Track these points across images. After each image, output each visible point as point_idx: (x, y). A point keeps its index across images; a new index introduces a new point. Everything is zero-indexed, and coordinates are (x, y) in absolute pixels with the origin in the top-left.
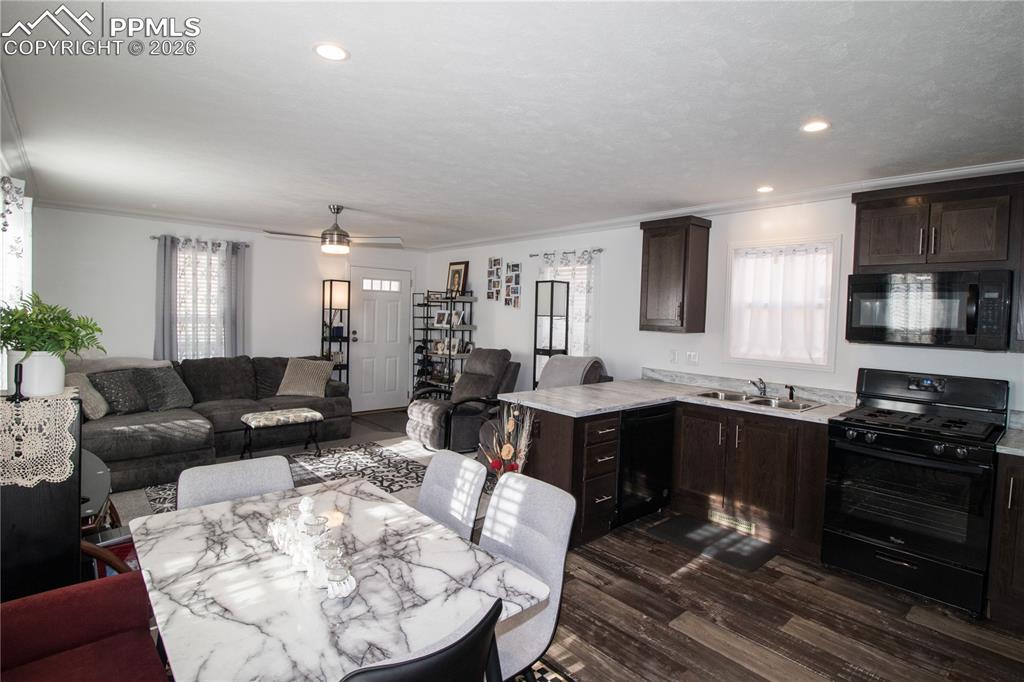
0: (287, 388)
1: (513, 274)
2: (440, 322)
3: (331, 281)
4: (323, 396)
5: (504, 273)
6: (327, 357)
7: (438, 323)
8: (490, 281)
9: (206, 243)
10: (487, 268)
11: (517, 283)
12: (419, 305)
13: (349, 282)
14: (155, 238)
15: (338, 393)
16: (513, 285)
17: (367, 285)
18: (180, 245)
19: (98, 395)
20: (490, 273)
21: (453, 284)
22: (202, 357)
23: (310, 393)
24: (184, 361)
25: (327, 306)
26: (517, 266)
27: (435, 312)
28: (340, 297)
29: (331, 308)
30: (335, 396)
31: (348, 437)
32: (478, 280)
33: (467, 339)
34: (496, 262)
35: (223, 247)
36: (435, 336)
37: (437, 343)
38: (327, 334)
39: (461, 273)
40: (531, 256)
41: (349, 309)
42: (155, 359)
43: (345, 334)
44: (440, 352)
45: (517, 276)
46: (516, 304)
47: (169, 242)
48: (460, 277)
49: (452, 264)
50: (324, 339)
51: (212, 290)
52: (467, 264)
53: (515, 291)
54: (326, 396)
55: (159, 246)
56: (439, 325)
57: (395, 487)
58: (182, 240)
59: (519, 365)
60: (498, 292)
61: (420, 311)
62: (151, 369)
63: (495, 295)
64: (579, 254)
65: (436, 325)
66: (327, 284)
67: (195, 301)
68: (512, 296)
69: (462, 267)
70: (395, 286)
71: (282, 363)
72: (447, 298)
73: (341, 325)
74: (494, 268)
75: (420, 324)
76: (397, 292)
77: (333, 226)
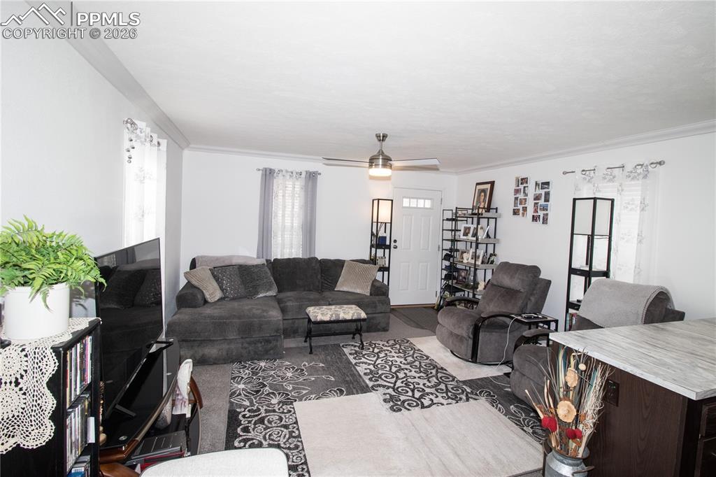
0: (343, 285)
1: (543, 192)
2: (466, 234)
3: (379, 200)
4: (369, 294)
5: (532, 191)
6: (373, 261)
7: (464, 235)
8: (516, 199)
9: (292, 173)
10: (514, 187)
11: (547, 200)
12: (448, 219)
13: (392, 201)
14: (259, 170)
15: (380, 291)
16: (542, 202)
17: (406, 202)
18: (275, 175)
19: (215, 284)
20: (517, 191)
21: (478, 201)
22: (286, 257)
23: (358, 291)
24: (275, 260)
25: (375, 220)
26: (548, 183)
27: (462, 226)
28: (384, 215)
29: (377, 222)
30: (378, 295)
31: (387, 330)
32: (504, 198)
33: (490, 251)
34: (524, 181)
35: (304, 175)
36: (460, 246)
37: (463, 252)
38: (374, 242)
39: (487, 191)
40: (565, 173)
41: (391, 223)
42: (258, 257)
43: (388, 243)
44: (465, 261)
45: (547, 194)
46: (545, 221)
47: (268, 173)
48: (485, 196)
49: (478, 184)
50: (372, 246)
51: (290, 207)
52: (492, 183)
53: (545, 208)
54: (371, 295)
55: (262, 175)
56: (465, 237)
57: (426, 402)
58: (276, 171)
59: (549, 282)
60: (525, 209)
61: (449, 225)
62: (250, 266)
63: (521, 211)
64: (629, 167)
65: (462, 237)
66: (376, 202)
67: (283, 216)
68: (541, 213)
69: (488, 186)
70: (428, 204)
71: (339, 264)
72: (473, 214)
73: (384, 235)
74: (521, 187)
75: (448, 235)
76: (430, 208)
77: (379, 152)
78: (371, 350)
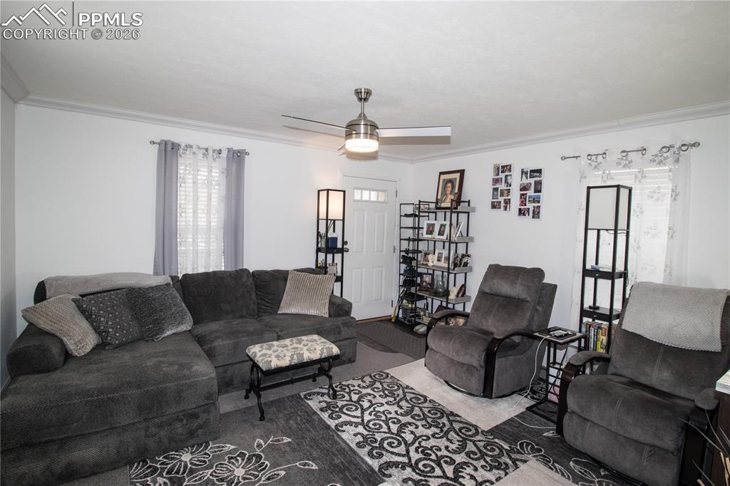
0: (291, 306)
1: (532, 181)
2: (430, 232)
3: (328, 190)
4: (327, 316)
5: (516, 180)
6: (322, 269)
7: (427, 234)
8: (495, 190)
9: (207, 150)
10: (491, 175)
11: (538, 190)
12: (406, 215)
13: (344, 192)
14: (154, 143)
15: (340, 308)
16: (531, 193)
17: (357, 195)
18: (181, 151)
20: (496, 181)
21: (444, 193)
22: (201, 270)
23: (313, 312)
24: (184, 276)
25: (323, 215)
26: (539, 171)
27: (424, 223)
28: (336, 211)
29: (327, 219)
30: (339, 316)
31: (354, 361)
32: (478, 189)
33: (461, 250)
34: (506, 168)
35: (224, 154)
36: (422, 246)
37: (426, 254)
38: (323, 244)
40: (564, 158)
41: (343, 220)
42: (156, 273)
43: (339, 245)
44: (430, 264)
45: (538, 184)
46: (536, 214)
47: (169, 147)
48: (453, 187)
49: (441, 173)
50: (318, 250)
51: (213, 199)
52: (462, 172)
53: (536, 200)
54: (330, 316)
55: (159, 150)
56: (429, 236)
58: (183, 145)
59: (555, 287)
60: (507, 202)
61: (409, 222)
62: (148, 289)
63: (503, 204)
64: (653, 150)
65: (425, 236)
66: (323, 195)
67: (195, 212)
68: (530, 206)
69: (457, 176)
72: (437, 208)
73: (334, 235)
74: (502, 176)
75: (409, 234)
76: (384, 202)
77: (360, 116)
78: (347, 397)
